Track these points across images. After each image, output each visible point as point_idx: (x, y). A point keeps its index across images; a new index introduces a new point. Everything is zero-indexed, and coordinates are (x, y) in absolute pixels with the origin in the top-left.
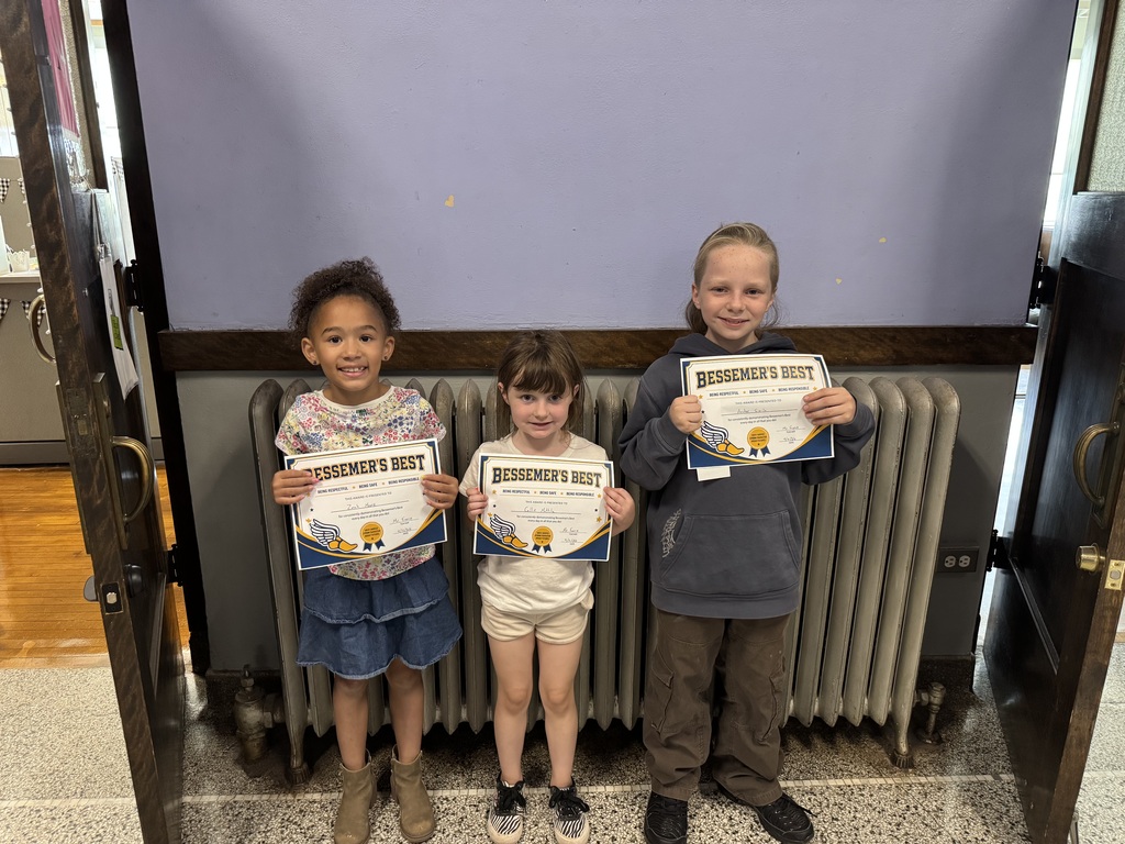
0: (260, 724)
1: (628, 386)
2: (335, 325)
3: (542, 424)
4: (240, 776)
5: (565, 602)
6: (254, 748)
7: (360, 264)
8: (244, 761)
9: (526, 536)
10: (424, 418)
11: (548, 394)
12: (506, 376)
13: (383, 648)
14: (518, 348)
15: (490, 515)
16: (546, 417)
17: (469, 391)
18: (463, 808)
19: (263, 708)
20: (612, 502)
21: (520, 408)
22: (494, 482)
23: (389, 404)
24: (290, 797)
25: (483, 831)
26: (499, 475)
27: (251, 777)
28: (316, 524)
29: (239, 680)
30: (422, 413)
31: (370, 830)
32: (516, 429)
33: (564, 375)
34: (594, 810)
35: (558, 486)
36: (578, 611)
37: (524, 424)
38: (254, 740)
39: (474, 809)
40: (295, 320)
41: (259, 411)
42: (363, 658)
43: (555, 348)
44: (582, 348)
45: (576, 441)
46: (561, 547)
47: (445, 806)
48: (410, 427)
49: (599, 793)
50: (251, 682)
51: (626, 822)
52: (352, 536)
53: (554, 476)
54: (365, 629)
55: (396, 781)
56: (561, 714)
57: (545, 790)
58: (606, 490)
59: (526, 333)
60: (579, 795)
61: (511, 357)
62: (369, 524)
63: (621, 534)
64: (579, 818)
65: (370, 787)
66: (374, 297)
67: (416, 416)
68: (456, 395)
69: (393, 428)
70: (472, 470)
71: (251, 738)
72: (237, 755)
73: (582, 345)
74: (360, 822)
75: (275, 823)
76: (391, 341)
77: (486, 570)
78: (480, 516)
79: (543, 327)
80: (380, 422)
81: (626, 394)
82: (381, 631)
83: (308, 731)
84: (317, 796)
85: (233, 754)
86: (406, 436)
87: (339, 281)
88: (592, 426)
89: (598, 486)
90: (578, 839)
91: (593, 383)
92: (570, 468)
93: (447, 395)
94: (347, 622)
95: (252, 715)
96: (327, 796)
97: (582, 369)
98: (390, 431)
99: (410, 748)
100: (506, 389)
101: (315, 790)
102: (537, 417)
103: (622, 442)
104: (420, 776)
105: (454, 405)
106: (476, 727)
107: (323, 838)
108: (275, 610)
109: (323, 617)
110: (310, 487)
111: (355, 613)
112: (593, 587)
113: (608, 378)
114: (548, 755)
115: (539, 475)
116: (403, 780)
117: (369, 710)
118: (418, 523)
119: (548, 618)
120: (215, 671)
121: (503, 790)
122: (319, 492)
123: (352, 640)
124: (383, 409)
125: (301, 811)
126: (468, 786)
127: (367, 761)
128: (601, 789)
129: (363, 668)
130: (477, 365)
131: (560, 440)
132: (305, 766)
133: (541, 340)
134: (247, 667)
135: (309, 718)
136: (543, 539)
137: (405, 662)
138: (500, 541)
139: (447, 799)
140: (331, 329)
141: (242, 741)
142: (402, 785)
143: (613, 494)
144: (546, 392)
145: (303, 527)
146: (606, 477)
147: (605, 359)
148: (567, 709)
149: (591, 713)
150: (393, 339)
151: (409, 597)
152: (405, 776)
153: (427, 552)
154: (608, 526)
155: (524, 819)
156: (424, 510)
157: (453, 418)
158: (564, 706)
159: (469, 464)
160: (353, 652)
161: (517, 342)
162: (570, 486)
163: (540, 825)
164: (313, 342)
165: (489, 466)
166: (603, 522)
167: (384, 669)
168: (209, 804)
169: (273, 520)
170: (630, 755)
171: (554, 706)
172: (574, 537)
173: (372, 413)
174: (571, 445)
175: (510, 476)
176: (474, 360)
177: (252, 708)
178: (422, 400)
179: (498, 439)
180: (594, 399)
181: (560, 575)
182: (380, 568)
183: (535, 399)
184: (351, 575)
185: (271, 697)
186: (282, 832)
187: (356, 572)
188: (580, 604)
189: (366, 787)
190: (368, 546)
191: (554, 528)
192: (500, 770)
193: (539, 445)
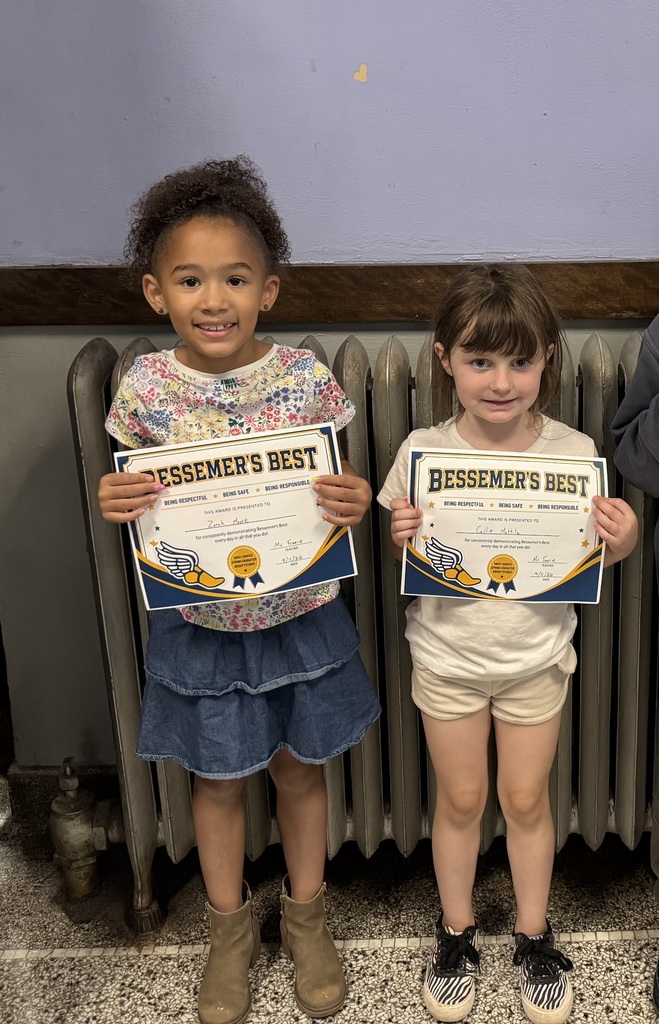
0: (89, 845)
1: (626, 345)
2: (192, 260)
3: (501, 401)
4: (59, 921)
5: (533, 663)
6: (80, 880)
7: (232, 166)
8: (65, 898)
9: (478, 568)
10: (321, 392)
11: (511, 358)
12: (447, 334)
13: (263, 732)
14: (464, 290)
15: (425, 538)
16: (508, 392)
17: (391, 353)
18: (388, 966)
19: (91, 820)
20: (604, 519)
21: (470, 378)
22: (432, 489)
23: (269, 370)
24: (133, 952)
25: (416, 999)
26: (438, 480)
27: (75, 923)
28: (165, 549)
29: (57, 779)
30: (318, 384)
31: (251, 1000)
32: (462, 409)
33: (534, 328)
34: (580, 968)
35: (526, 495)
36: (554, 677)
37: (475, 402)
38: (79, 868)
39: (402, 967)
40: (134, 247)
41: (82, 384)
42: (234, 748)
43: (520, 289)
44: (557, 289)
45: (551, 427)
46: (530, 583)
47: (361, 963)
48: (300, 404)
49: (585, 942)
50: (74, 783)
51: (627, 985)
52: (217, 565)
53: (518, 480)
54: (236, 704)
55: (288, 928)
56: (531, 827)
57: (507, 939)
58: (595, 501)
59: (477, 268)
60: (557, 947)
61: (454, 305)
62: (241, 549)
63: (617, 565)
64: (557, 980)
65: (250, 937)
66: (251, 216)
67: (309, 388)
68: (372, 358)
69: (273, 404)
70: (398, 471)
71: (75, 865)
72: (55, 890)
73: (558, 284)
74: (236, 987)
75: (112, 989)
76: (274, 282)
77: (418, 616)
78: (410, 539)
79: (499, 259)
80: (255, 396)
81: (623, 357)
82: (259, 707)
83: (160, 853)
84: (172, 950)
85: (50, 889)
86: (292, 417)
87: (201, 191)
88: (573, 403)
89: (583, 494)
90: (557, 1011)
91: (574, 341)
92: (542, 468)
93: (359, 358)
94: (209, 693)
95: (76, 832)
96: (187, 950)
97: (559, 319)
98: (270, 409)
99: (307, 879)
100: (448, 351)
101: (170, 942)
102: (496, 392)
103: (618, 427)
104: (322, 919)
105: (369, 375)
106: (406, 847)
107: (181, 1011)
108: (108, 678)
109: (174, 687)
110: (153, 497)
111: (220, 680)
112: (577, 642)
113: (597, 333)
114: (512, 888)
115: (498, 479)
116: (299, 926)
117: (247, 822)
118: (312, 548)
119: (510, 685)
120: (22, 768)
121: (446, 941)
122: (166, 503)
123: (216, 720)
124: (260, 378)
125: (149, 972)
126: (394, 932)
127: (244, 898)
128: (589, 936)
129: (233, 761)
130: (402, 315)
131: (529, 426)
132: (155, 906)
133: (499, 280)
134: (68, 760)
135: (160, 836)
136: (503, 573)
137: (295, 754)
138: (439, 576)
139: (363, 953)
140: (185, 268)
141: (62, 870)
142: (297, 933)
143: (606, 507)
144: (509, 353)
145: (148, 553)
146: (596, 480)
147: (591, 305)
148: (538, 819)
149: (574, 825)
150: (277, 279)
151: (300, 657)
152: (301, 920)
153: (328, 591)
154: (598, 553)
155: (477, 982)
156: (318, 527)
157: (369, 393)
158: (533, 816)
159: (392, 463)
160: (218, 738)
161: (463, 281)
162: (542, 495)
163: (500, 991)
164: (159, 281)
165: (424, 467)
166: (591, 549)
167: (265, 764)
168: (15, 962)
169: (104, 545)
170: (633, 886)
171: (520, 815)
172: (548, 570)
173: (243, 383)
174: (544, 434)
175: (455, 480)
176: (399, 308)
177: (77, 822)
178: (319, 365)
179: (435, 425)
180: (576, 363)
181: (527, 625)
182: (255, 613)
183: (491, 365)
184: (213, 624)
185: (104, 805)
186: (122, 1003)
187: (221, 619)
188: (556, 665)
189: (244, 936)
190: (239, 582)
191: (520, 557)
192: (441, 910)
193: (496, 435)
